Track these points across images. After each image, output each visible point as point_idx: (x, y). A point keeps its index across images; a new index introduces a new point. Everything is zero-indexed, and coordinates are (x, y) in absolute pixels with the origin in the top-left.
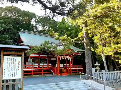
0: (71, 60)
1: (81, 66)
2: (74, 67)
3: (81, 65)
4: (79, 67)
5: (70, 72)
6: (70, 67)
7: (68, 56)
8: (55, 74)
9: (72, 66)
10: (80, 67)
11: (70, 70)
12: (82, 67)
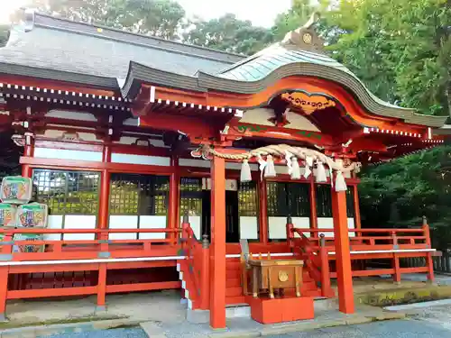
0: (341, 186)
1: (420, 234)
2: (367, 242)
3: (420, 224)
4: (408, 242)
5: (334, 275)
6: (335, 242)
7: (312, 147)
8: (196, 306)
9: (352, 235)
10: (412, 239)
11: (334, 265)
12: (427, 236)
